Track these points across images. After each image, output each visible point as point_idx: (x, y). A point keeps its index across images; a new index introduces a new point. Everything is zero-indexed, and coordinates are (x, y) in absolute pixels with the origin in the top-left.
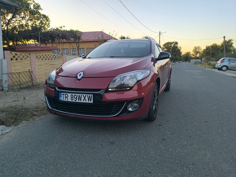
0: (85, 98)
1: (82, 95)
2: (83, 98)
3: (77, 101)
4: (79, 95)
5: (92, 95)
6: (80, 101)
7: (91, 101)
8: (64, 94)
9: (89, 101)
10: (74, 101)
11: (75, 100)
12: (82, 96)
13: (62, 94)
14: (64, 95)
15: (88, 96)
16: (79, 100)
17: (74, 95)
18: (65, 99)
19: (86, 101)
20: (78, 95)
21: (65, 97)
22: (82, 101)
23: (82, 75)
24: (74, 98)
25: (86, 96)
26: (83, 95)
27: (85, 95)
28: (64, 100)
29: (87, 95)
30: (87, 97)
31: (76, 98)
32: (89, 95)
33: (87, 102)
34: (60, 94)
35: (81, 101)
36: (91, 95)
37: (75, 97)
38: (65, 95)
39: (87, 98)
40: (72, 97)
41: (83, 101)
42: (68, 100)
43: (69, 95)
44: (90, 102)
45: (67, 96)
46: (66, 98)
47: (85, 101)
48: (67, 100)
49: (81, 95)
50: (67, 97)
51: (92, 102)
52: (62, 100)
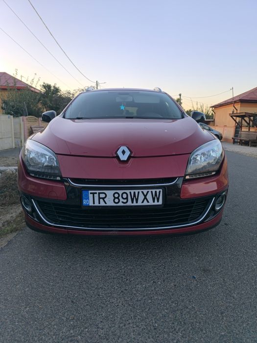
0: (145, 196)
1: (140, 191)
2: (141, 197)
3: (129, 203)
4: (132, 191)
5: (161, 190)
6: (135, 204)
7: (158, 201)
8: (96, 193)
9: (154, 202)
10: (122, 204)
11: (123, 202)
12: (140, 193)
13: (91, 193)
14: (96, 196)
15: (152, 192)
16: (133, 202)
17: (120, 192)
18: (99, 203)
19: (148, 202)
20: (130, 193)
21: (100, 198)
22: (140, 203)
23: (128, 153)
24: (120, 198)
25: (148, 192)
26: (142, 192)
27: (145, 191)
28: (97, 204)
29: (150, 190)
30: (150, 194)
31: (127, 198)
32: (154, 191)
33: (151, 203)
34: (84, 193)
35: (137, 202)
36: (158, 191)
37: (125, 196)
38: (99, 193)
39: (149, 197)
40: (115, 198)
41: (143, 202)
42: (106, 203)
43: (110, 193)
44: (156, 203)
45: (102, 196)
46: (101, 200)
47: (145, 203)
48: (102, 204)
49: (137, 191)
50: (103, 199)
51: (160, 202)
52: (91, 204)
